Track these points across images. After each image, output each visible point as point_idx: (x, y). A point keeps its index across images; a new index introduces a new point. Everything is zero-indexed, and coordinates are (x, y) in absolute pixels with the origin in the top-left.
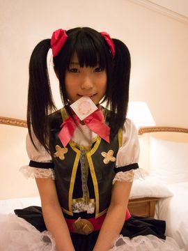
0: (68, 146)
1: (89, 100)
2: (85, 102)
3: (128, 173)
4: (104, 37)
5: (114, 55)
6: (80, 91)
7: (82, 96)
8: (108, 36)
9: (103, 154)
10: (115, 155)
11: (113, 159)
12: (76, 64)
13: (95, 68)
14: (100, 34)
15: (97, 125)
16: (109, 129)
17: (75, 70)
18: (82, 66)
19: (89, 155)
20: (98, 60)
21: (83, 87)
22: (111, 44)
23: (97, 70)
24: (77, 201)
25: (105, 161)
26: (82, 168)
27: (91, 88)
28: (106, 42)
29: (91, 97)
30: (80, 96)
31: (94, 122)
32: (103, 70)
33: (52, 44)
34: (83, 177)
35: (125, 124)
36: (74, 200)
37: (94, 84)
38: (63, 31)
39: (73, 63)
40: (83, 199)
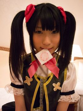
0: (33, 77)
1: (48, 52)
2: (45, 53)
3: (68, 97)
4: (60, 10)
5: (65, 22)
6: (42, 46)
7: (43, 49)
8: (62, 9)
9: (54, 85)
10: (61, 86)
11: (59, 88)
12: (40, 28)
13: (52, 31)
14: (57, 8)
15: (52, 66)
16: (59, 69)
17: (39, 32)
18: (44, 29)
19: (45, 85)
20: (55, 26)
21: (44, 43)
22: (64, 15)
23: (54, 32)
24: (36, 110)
25: (55, 89)
26: (41, 89)
27: (49, 44)
28: (61, 13)
29: (49, 50)
30: (42, 49)
31: (50, 64)
32: (58, 32)
33: (25, 14)
34: (41, 95)
35: (69, 66)
36: (34, 109)
37: (52, 41)
38: (33, 5)
39: (38, 27)
40: (40, 108)
